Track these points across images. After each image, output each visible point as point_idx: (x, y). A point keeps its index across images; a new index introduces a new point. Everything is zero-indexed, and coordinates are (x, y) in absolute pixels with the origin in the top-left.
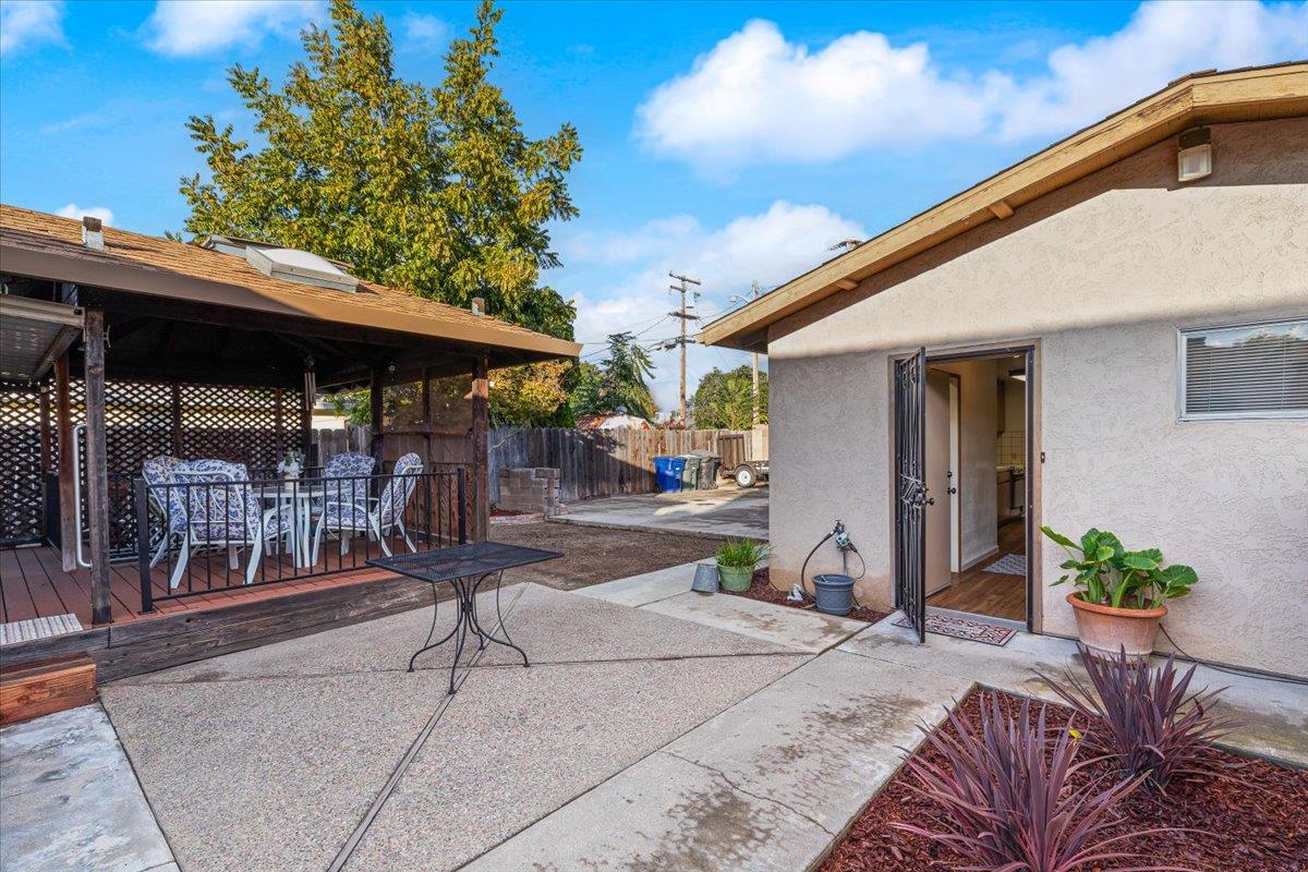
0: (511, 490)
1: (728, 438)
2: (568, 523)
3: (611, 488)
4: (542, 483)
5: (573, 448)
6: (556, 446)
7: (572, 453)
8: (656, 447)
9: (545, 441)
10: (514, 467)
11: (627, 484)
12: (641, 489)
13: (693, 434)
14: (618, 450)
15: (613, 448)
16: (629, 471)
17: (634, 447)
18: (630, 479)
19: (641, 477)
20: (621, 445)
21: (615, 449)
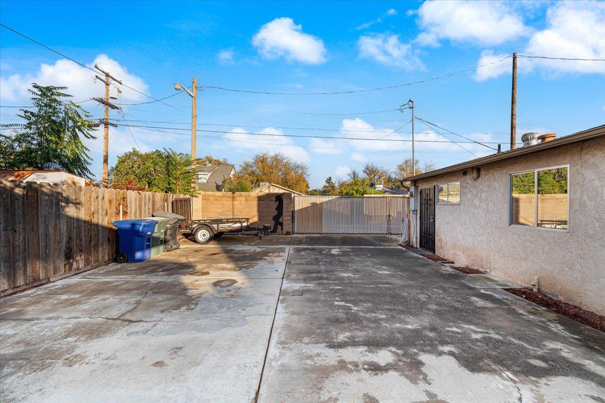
1: (180, 200)
8: (117, 209)
11: (78, 258)
12: (97, 261)
13: (153, 196)
14: (71, 211)
15: (64, 207)
16: (81, 240)
17: (89, 209)
18: (81, 251)
19: (96, 246)
20: (77, 204)
21: (67, 209)
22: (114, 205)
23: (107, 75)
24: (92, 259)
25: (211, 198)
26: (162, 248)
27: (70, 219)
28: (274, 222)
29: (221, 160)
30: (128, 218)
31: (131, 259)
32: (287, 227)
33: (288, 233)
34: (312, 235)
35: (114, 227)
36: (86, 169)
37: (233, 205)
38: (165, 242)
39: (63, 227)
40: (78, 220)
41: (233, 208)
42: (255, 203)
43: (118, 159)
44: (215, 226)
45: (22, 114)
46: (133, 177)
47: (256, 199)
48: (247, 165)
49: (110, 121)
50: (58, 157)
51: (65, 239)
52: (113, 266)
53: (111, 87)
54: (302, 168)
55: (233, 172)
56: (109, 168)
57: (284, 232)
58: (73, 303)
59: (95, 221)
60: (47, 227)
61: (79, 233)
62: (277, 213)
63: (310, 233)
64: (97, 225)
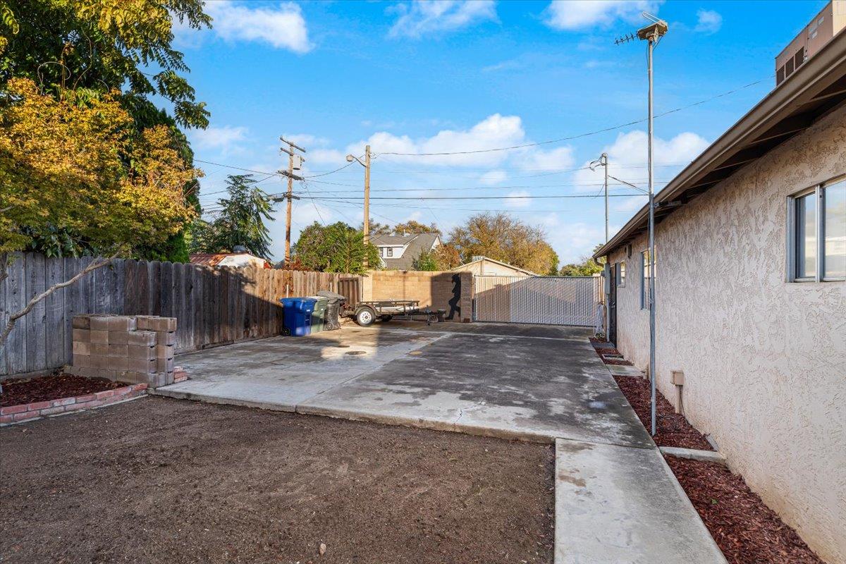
0: (92, 347)
1: (347, 280)
2: (189, 399)
3: (235, 332)
4: (147, 339)
5: (190, 287)
6: (166, 284)
7: (188, 293)
8: (284, 287)
9: (150, 277)
10: (100, 312)
11: (253, 328)
12: (267, 332)
13: (318, 276)
14: (248, 289)
15: (243, 286)
16: (256, 313)
17: (262, 287)
18: (256, 322)
19: (267, 320)
20: (253, 283)
21: (246, 287)
22: (282, 283)
23: (292, 145)
24: (264, 330)
25: (382, 278)
26: (321, 326)
27: (248, 296)
28: (449, 307)
29: (428, 225)
30: (293, 296)
31: (293, 334)
32: (465, 313)
33: (467, 321)
34: (496, 324)
35: (282, 305)
36: (266, 249)
37: (404, 285)
38: (325, 322)
39: (244, 301)
40: (254, 297)
41: (404, 290)
42: (428, 284)
43: (300, 233)
44: (378, 308)
45: (220, 202)
46: (314, 253)
47: (430, 280)
48: (460, 232)
49: (293, 194)
50: (244, 238)
51: (245, 311)
52: (279, 338)
53: (295, 157)
54: (538, 234)
55: (436, 243)
56: (292, 244)
57: (462, 319)
58: (247, 354)
59: (266, 298)
60: (233, 299)
61: (255, 306)
62: (453, 296)
63: (492, 322)
64: (268, 303)
